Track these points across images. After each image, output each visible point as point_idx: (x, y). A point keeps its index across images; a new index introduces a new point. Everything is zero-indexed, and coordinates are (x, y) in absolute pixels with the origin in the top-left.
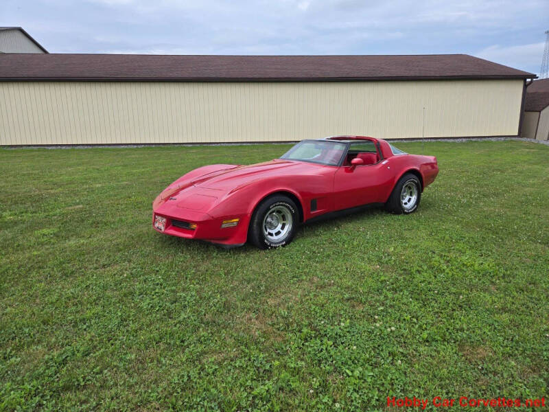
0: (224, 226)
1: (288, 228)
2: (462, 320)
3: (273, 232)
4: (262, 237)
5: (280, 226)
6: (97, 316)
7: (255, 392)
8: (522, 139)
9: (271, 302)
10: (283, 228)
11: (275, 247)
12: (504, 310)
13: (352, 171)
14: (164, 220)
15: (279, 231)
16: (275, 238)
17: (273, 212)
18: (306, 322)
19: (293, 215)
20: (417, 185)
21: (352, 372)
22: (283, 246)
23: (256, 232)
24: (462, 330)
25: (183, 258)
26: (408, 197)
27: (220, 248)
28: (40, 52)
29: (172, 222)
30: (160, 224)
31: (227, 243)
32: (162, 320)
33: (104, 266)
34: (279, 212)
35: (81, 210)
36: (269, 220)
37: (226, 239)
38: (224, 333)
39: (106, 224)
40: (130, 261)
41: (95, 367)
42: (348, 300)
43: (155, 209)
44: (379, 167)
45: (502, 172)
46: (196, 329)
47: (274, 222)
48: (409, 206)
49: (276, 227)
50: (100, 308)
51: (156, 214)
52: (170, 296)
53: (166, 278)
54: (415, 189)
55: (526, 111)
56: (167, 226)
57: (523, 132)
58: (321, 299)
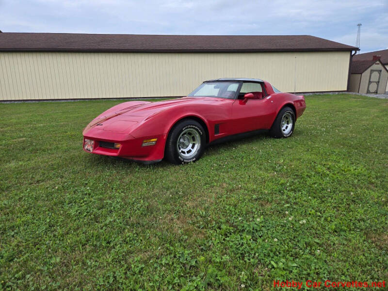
0: (144, 145)
1: (197, 146)
3: (186, 150)
4: (177, 154)
5: (191, 145)
6: (26, 224)
8: (350, 93)
9: (189, 204)
10: (193, 147)
11: (187, 163)
13: (244, 103)
14: (93, 142)
15: (190, 150)
16: (187, 155)
17: (185, 134)
18: (223, 220)
19: (201, 136)
20: (292, 115)
21: (276, 263)
22: (194, 162)
23: (171, 149)
24: (362, 220)
25: (110, 173)
26: (285, 125)
27: (142, 165)
29: (100, 143)
30: (89, 146)
31: (147, 160)
32: (89, 224)
33: (38, 182)
34: (190, 134)
35: (24, 141)
36: (182, 140)
37: (146, 156)
38: (148, 233)
39: (44, 150)
40: (62, 177)
41: (17, 272)
42: (256, 200)
43: (84, 133)
44: (264, 101)
45: (343, 112)
46: (121, 231)
47: (186, 142)
48: (287, 132)
49: (187, 146)
50: (30, 216)
51: (86, 137)
52: (97, 203)
53: (94, 188)
54: (290, 119)
55: (352, 74)
56: (95, 148)
57: (351, 87)
58: (233, 200)
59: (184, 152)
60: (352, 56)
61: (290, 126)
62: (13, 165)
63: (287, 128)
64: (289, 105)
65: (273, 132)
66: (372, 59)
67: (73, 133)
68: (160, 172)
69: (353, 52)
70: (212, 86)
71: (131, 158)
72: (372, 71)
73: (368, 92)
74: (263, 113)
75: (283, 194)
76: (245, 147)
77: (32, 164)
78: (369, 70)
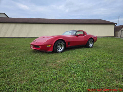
0: (47, 47)
1: (63, 48)
2: (105, 64)
3: (59, 49)
4: (56, 50)
5: (61, 48)
6: (14, 64)
7: (53, 77)
9: (58, 61)
12: (115, 62)
13: (77, 37)
14: (33, 46)
17: (59, 44)
18: (66, 65)
19: (64, 45)
20: (93, 41)
21: (78, 73)
22: (62, 52)
23: (55, 48)
24: (105, 66)
26: (91, 44)
28: (7, 17)
29: (35, 46)
31: (48, 51)
32: (30, 65)
33: (17, 56)
34: (61, 44)
35: (13, 47)
36: (58, 46)
37: (47, 50)
38: (46, 67)
39: (19, 49)
40: (24, 55)
41: (11, 73)
42: (77, 61)
43: (31, 44)
44: (84, 36)
45: (111, 42)
46: (38, 66)
47: (59, 47)
48: (91, 46)
49: (60, 48)
50: (14, 63)
51: (31, 45)
52: (33, 61)
53: (32, 58)
54: (92, 42)
55: (115, 31)
56: (33, 47)
57: (115, 35)
58: (70, 61)
59: (59, 50)
60: (115, 26)
61: (92, 44)
62: (10, 52)
63: (91, 45)
64: (92, 38)
65: (87, 46)
66: (121, 27)
67: (28, 45)
68: (51, 54)
69: (116, 25)
70: (69, 32)
71: (43, 51)
72: (122, 31)
73: (121, 37)
74: (83, 40)
75: (85, 60)
76: (77, 50)
77: (16, 52)
78: (121, 30)
